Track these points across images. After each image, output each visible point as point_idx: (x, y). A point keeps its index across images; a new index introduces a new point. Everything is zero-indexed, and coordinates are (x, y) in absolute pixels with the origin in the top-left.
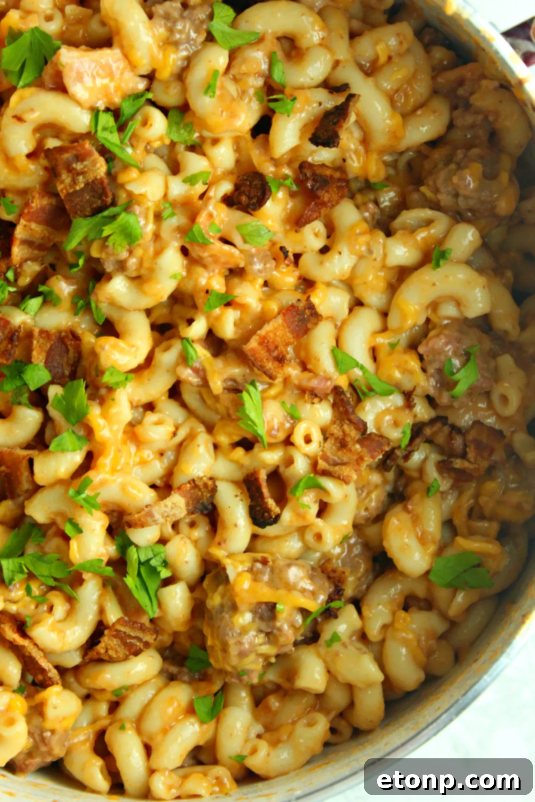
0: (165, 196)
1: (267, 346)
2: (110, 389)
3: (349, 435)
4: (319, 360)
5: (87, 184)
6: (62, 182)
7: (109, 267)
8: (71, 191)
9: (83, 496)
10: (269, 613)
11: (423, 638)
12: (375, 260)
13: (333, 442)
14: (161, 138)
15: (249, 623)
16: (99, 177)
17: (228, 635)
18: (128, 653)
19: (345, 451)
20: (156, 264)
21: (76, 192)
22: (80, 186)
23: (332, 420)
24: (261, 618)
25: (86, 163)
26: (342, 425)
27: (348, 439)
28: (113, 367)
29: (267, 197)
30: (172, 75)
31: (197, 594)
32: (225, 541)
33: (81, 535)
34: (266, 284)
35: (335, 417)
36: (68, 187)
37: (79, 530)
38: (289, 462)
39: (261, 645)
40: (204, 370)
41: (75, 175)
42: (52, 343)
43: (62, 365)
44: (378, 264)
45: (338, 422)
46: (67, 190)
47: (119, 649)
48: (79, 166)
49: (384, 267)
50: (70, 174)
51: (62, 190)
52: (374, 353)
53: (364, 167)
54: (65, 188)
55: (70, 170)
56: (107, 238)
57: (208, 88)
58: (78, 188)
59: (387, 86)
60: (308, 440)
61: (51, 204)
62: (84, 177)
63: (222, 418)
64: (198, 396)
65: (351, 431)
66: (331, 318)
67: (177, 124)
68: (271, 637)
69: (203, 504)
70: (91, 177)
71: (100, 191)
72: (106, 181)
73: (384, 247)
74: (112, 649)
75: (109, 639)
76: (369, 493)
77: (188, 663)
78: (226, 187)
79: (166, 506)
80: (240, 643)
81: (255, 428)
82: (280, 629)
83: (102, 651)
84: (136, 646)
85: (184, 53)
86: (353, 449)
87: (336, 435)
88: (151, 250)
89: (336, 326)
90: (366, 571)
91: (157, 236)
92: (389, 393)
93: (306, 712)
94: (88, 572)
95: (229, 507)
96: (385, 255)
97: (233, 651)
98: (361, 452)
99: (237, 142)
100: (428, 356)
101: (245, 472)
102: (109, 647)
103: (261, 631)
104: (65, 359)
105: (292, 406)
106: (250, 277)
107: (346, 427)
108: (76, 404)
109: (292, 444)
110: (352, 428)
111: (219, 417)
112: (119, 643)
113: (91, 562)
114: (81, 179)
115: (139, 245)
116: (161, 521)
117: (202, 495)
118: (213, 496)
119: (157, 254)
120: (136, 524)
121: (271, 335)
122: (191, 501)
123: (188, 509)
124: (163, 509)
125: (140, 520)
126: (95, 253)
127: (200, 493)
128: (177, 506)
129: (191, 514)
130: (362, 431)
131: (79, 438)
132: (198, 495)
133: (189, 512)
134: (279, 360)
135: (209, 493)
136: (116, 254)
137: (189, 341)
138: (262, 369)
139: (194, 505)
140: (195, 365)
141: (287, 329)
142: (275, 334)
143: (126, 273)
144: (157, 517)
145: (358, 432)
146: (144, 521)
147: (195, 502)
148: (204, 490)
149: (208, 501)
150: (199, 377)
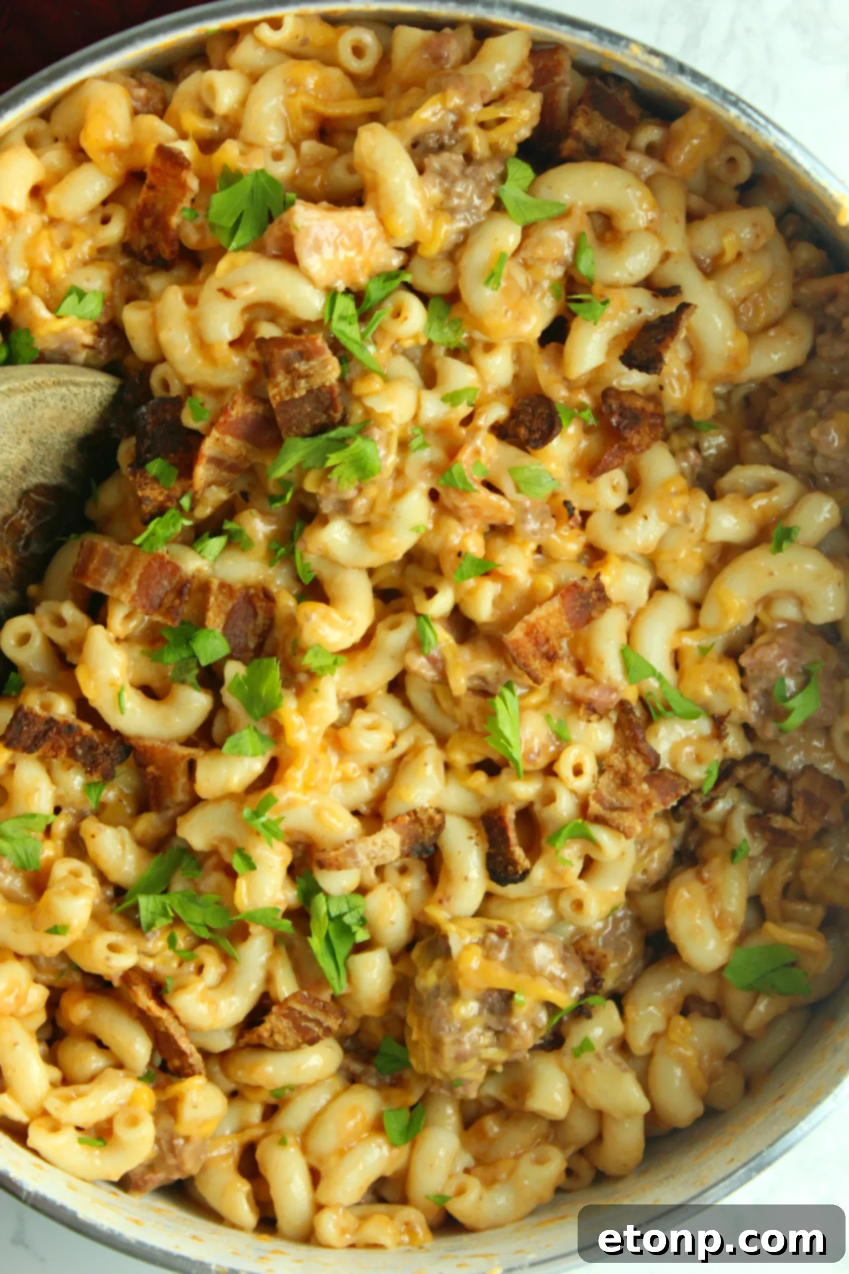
0: (416, 418)
1: (536, 638)
2: (312, 675)
3: (634, 770)
4: (602, 663)
5: (310, 391)
6: (277, 385)
7: (327, 507)
8: (287, 398)
9: (263, 819)
10: (503, 1004)
11: (706, 1057)
12: (692, 531)
13: (611, 776)
14: (416, 337)
15: (475, 1016)
16: (328, 384)
17: (443, 1029)
18: (300, 1041)
19: (627, 791)
20: (394, 510)
21: (293, 400)
22: (301, 392)
23: (612, 747)
24: (492, 1011)
25: (313, 363)
26: (627, 755)
27: (633, 775)
28: (319, 645)
29: (555, 432)
30: (441, 252)
31: (402, 967)
32: (449, 899)
33: (253, 872)
34: (539, 550)
35: (617, 742)
36: (283, 393)
37: (251, 866)
38: (549, 798)
39: (486, 1047)
40: (444, 661)
41: (296, 378)
42: (236, 601)
43: (246, 635)
44: (696, 537)
45: (621, 750)
46: (281, 397)
47: (288, 1034)
48: (302, 366)
49: (703, 540)
50: (290, 377)
51: (274, 397)
52: (677, 659)
53: (687, 401)
54: (280, 393)
55: (289, 370)
56: (331, 469)
57: (491, 277)
58: (297, 395)
59: (731, 291)
60: (578, 771)
61: (257, 414)
62: (307, 382)
63: (461, 729)
64: (429, 695)
65: (638, 763)
66: (623, 605)
67: (441, 319)
68: (502, 1038)
69: (422, 845)
70: (317, 382)
71: (327, 403)
72: (337, 390)
73: (707, 514)
74: (279, 1032)
75: (277, 1018)
76: (650, 851)
77: (378, 1061)
78: (498, 412)
79: (374, 844)
80: (459, 1042)
81: (510, 749)
82: (515, 1029)
83: (266, 1034)
84: (314, 1032)
85: (462, 225)
86: (638, 789)
87: (616, 769)
88: (390, 490)
89: (629, 616)
90: (635, 957)
91: (399, 472)
92: (693, 716)
93: (536, 1144)
94: (258, 924)
95: (459, 853)
96: (706, 527)
97: (449, 1052)
98: (649, 794)
99: (518, 349)
100: (752, 670)
101: (485, 806)
102: (276, 1030)
103: (488, 1028)
104: (251, 626)
105: (560, 721)
106: (519, 539)
107: (631, 758)
108: (264, 691)
109: (555, 775)
110: (640, 760)
111: (457, 726)
112: (291, 1025)
114: (303, 383)
115: (373, 483)
116: (365, 863)
117: (424, 833)
118: (438, 835)
119: (396, 496)
120: (330, 865)
121: (542, 624)
122: (407, 839)
123: (402, 851)
124: (371, 848)
125: (337, 860)
126: (310, 485)
127: (420, 829)
128: (390, 845)
129: (405, 856)
130: (653, 765)
131: (262, 738)
132: (418, 832)
133: (402, 854)
134: (548, 655)
135: (433, 830)
136: (340, 491)
137: (427, 620)
138: (525, 669)
139: (411, 844)
140: (431, 653)
141: (564, 617)
142: (548, 623)
143: (349, 517)
144: (361, 857)
145: (647, 766)
146: (343, 862)
147: (413, 841)
148: (427, 826)
149: (430, 840)
150: (436, 669)
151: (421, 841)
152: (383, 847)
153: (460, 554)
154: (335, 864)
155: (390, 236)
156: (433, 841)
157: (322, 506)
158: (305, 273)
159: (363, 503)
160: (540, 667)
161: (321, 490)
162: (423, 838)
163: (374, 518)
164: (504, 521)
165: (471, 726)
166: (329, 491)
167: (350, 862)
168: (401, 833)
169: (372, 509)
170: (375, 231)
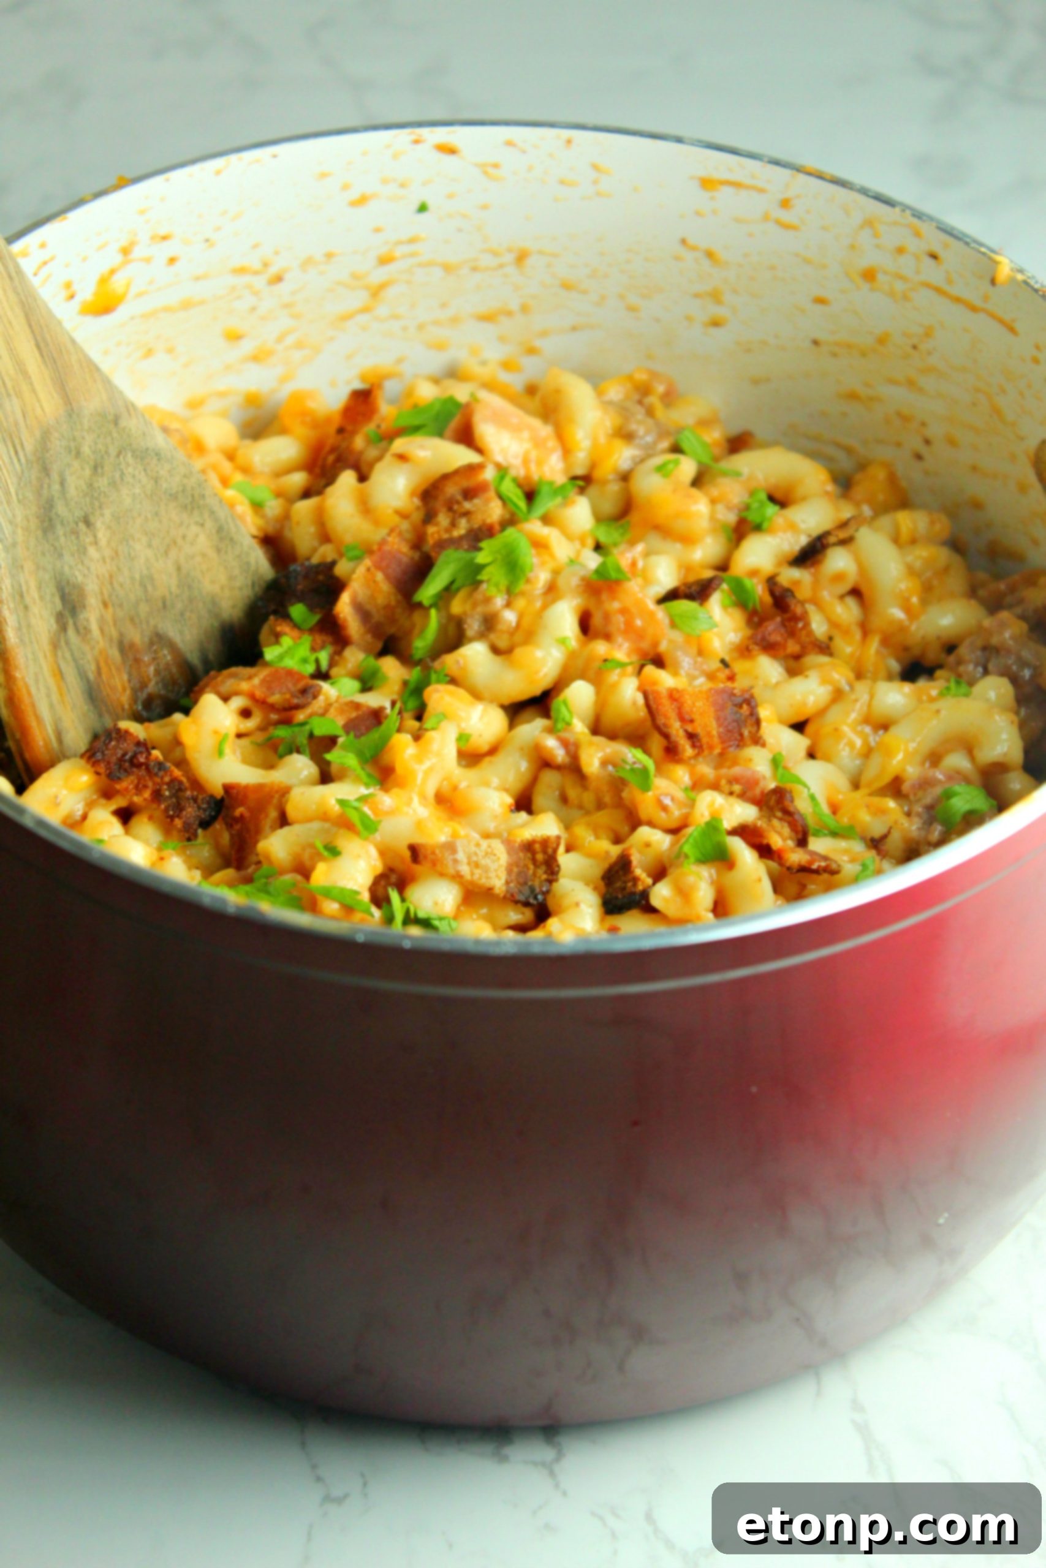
1: (679, 708)
3: (777, 832)
4: (750, 761)
5: (469, 531)
6: (437, 524)
7: (473, 626)
8: (445, 536)
12: (856, 701)
16: (489, 521)
20: (541, 618)
21: (451, 538)
22: (461, 530)
23: (755, 817)
25: (476, 501)
26: (769, 818)
30: (615, 473)
33: (336, 861)
35: (761, 816)
36: (442, 532)
37: (335, 854)
40: (577, 746)
41: (457, 517)
45: (765, 820)
46: (439, 536)
48: (467, 505)
50: (451, 514)
51: (433, 534)
54: (438, 532)
58: (456, 533)
61: (412, 559)
62: (469, 521)
63: (586, 812)
65: (783, 827)
69: (532, 889)
70: (478, 520)
71: (483, 536)
72: (497, 527)
73: (872, 693)
79: (478, 845)
88: (538, 604)
91: (551, 588)
92: (847, 837)
100: (915, 794)
101: (606, 865)
107: (775, 823)
110: (787, 825)
111: (583, 812)
113: (343, 890)
114: (463, 522)
115: (522, 594)
116: (465, 870)
117: (534, 874)
118: (550, 882)
119: (545, 607)
120: (425, 857)
121: (688, 701)
122: (515, 870)
123: (507, 883)
124: (473, 849)
125: (433, 853)
126: (457, 607)
127: (531, 867)
128: (495, 855)
129: (511, 900)
130: (800, 836)
131: (369, 775)
132: (528, 869)
133: (507, 891)
134: (692, 737)
135: (545, 872)
136: (488, 600)
137: (565, 703)
138: (665, 730)
139: (519, 883)
140: (565, 735)
141: (712, 709)
142: (694, 704)
143: (492, 637)
144: (461, 856)
145: (793, 834)
146: (440, 855)
147: (521, 880)
148: (540, 857)
149: (541, 886)
150: (568, 752)
151: (530, 883)
152: (487, 854)
153: (605, 660)
154: (431, 857)
155: (567, 452)
156: (544, 889)
157: (466, 626)
158: (479, 444)
159: (510, 617)
160: (681, 733)
161: (468, 607)
162: (533, 881)
163: (518, 637)
164: (656, 644)
165: (600, 806)
166: (475, 605)
167: (448, 858)
168: (509, 853)
169: (518, 625)
170: (552, 443)
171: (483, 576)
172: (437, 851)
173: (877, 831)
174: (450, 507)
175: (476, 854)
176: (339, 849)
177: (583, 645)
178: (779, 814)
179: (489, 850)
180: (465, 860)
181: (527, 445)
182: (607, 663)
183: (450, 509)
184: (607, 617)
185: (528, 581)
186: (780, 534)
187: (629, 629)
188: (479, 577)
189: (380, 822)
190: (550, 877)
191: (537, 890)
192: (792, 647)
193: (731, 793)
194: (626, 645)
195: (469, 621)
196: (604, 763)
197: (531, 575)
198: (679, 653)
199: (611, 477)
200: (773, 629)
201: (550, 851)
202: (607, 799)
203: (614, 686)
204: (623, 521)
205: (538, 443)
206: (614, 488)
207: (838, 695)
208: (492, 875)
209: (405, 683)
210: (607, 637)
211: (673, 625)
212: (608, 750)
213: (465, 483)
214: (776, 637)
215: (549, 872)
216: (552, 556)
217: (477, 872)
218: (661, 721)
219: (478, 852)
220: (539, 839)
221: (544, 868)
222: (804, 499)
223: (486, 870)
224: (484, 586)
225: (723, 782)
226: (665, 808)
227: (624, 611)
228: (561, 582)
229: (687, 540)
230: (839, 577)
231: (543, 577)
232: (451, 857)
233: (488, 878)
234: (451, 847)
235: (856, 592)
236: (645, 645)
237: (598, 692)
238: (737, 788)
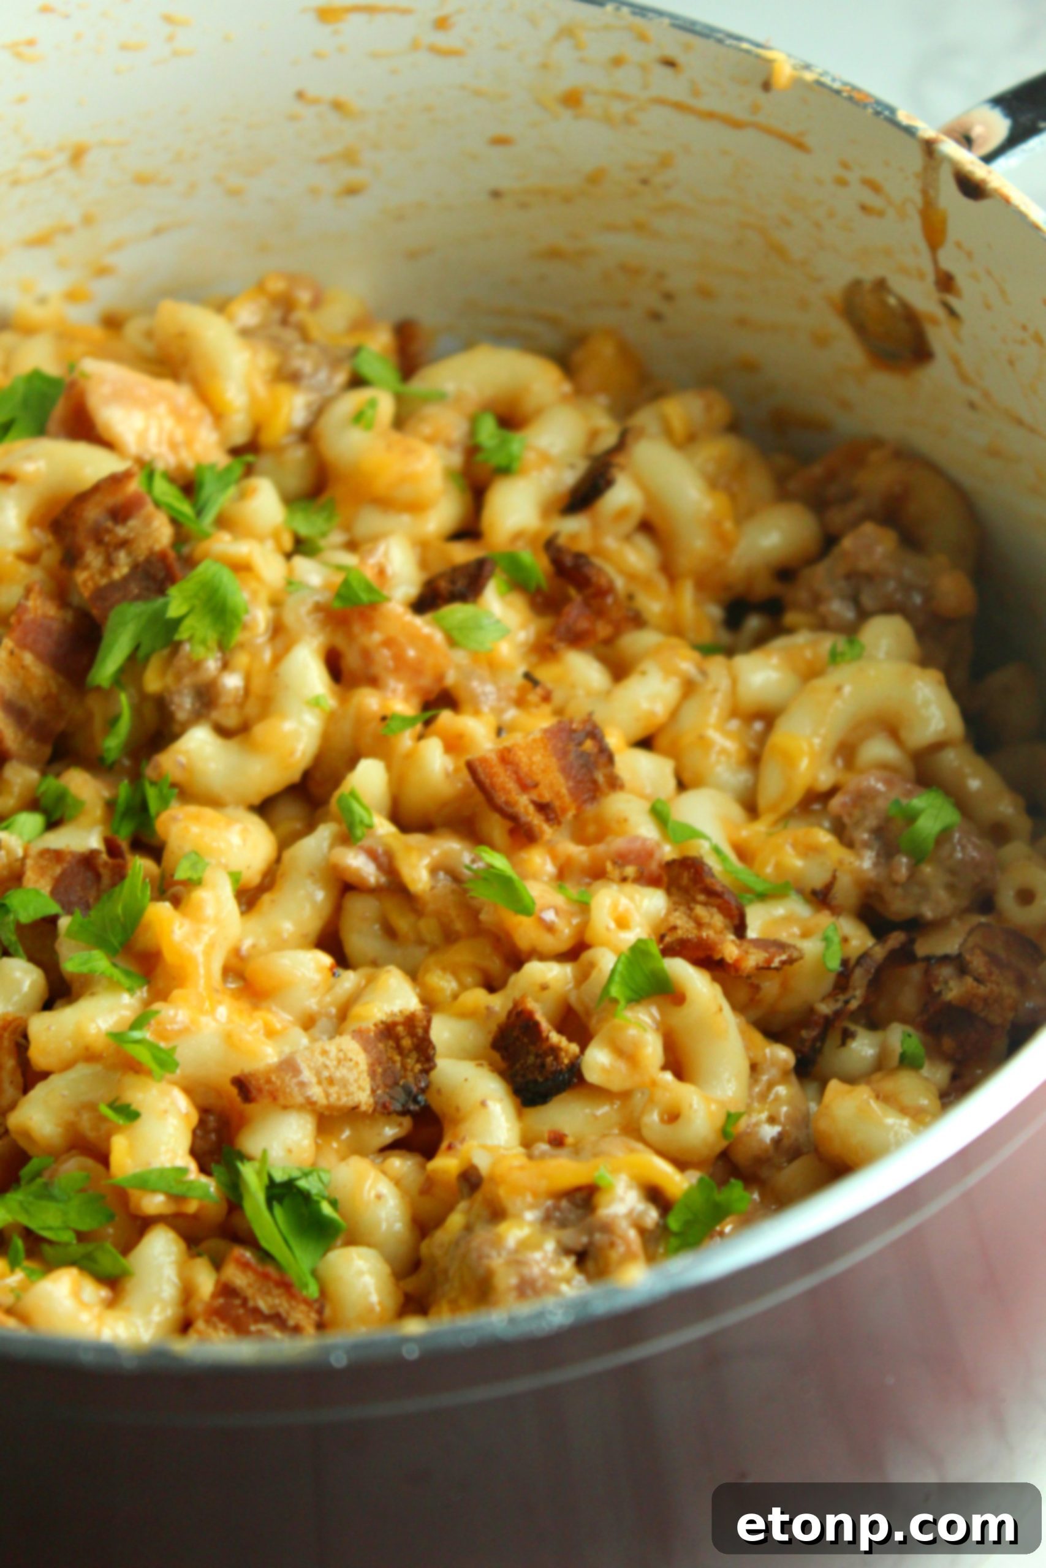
0: (289, 582)
1: (516, 773)
3: (709, 926)
4: (626, 820)
5: (135, 567)
6: (86, 567)
7: (182, 709)
8: (104, 581)
9: (140, 1035)
10: (581, 1208)
12: (716, 691)
15: (536, 1236)
16: (157, 547)
17: (488, 1256)
20: (277, 675)
21: (113, 586)
22: (122, 568)
23: (668, 910)
25: (132, 523)
26: (691, 909)
28: (197, 853)
30: (289, 432)
32: (463, 1140)
33: (135, 1124)
35: (674, 902)
36: (97, 577)
37: (131, 1116)
38: (587, 971)
40: (390, 855)
41: (111, 550)
42: (65, 865)
45: (682, 908)
46: (94, 583)
48: (122, 531)
49: (736, 709)
50: (102, 549)
51: (85, 583)
54: (91, 578)
57: (360, 419)
58: (117, 575)
60: (623, 924)
61: (64, 622)
62: (129, 554)
63: (434, 949)
65: (712, 916)
67: (305, 509)
69: (405, 1091)
70: (142, 550)
71: (161, 575)
72: (173, 553)
73: (729, 670)
78: (410, 591)
79: (325, 1052)
85: (312, 397)
87: (682, 929)
88: (267, 656)
91: (278, 629)
95: (466, 1080)
97: (505, 1282)
105: (581, 892)
106: (469, 708)
107: (700, 911)
109: (587, 947)
110: (715, 910)
111: (428, 948)
113: (162, 1172)
114: (122, 557)
115: (241, 646)
116: (316, 1092)
117: (404, 1067)
118: (427, 1071)
119: (277, 659)
120: (260, 1090)
121: (522, 757)
122: (380, 1070)
123: (373, 1091)
124: (321, 1060)
125: (269, 1081)
126: (153, 682)
127: (398, 1058)
128: (351, 1060)
129: (383, 1111)
130: (737, 921)
131: (128, 974)
132: (394, 1062)
133: (376, 1103)
134: (543, 808)
135: (418, 1061)
136: (196, 666)
137: (353, 794)
138: (509, 810)
139: (386, 1086)
140: (368, 842)
141: (554, 760)
142: (530, 758)
143: (215, 715)
144: (307, 1075)
145: (727, 921)
146: (279, 1083)
147: (389, 1081)
148: (407, 1042)
149: (417, 1080)
150: (380, 867)
151: (402, 1082)
152: (339, 1061)
153: (384, 719)
154: (267, 1087)
155: (218, 416)
156: (423, 1085)
157: (173, 708)
158: (106, 436)
159: (232, 682)
160: (531, 809)
161: (169, 680)
162: (405, 1077)
163: (251, 709)
164: (440, 678)
165: (450, 937)
166: (179, 677)
167: (292, 1083)
168: (366, 1050)
169: (247, 690)
170: (196, 410)
171: (183, 634)
172: (274, 1078)
173: (818, 878)
174: (98, 536)
175: (326, 1067)
176: (134, 1107)
177: (343, 700)
178: (701, 897)
179: (341, 1055)
180: (314, 1080)
181: (169, 423)
182: (388, 722)
183: (99, 542)
184: (367, 655)
185: (245, 627)
186: (534, 474)
187: (401, 665)
188: (177, 637)
189: (174, 1049)
190: (426, 1066)
191: (415, 1090)
192: (603, 630)
193: (624, 880)
194: (401, 687)
195: (177, 699)
196: (434, 871)
197: (246, 618)
198: (475, 684)
199: (286, 440)
200: (575, 613)
201: (420, 1031)
202: (459, 926)
203: (410, 756)
204: (324, 498)
205: (178, 415)
206: (298, 454)
207: (689, 688)
208: (353, 1088)
209: (110, 805)
210: (373, 682)
211: (452, 642)
212: (436, 852)
213: (111, 500)
214: (583, 624)
215: (423, 1059)
216: (259, 579)
217: (333, 1090)
218: (501, 798)
219: (328, 1063)
220: (399, 1019)
221: (414, 1055)
222: (539, 412)
223: (344, 1084)
224: (187, 647)
225: (609, 866)
226: (550, 928)
227: (388, 643)
228: (290, 618)
229: (416, 507)
230: (622, 514)
231: (261, 617)
232: (295, 1080)
233: (348, 1094)
234: (289, 1065)
235: (647, 527)
236: (426, 681)
237: (389, 768)
238: (630, 871)
